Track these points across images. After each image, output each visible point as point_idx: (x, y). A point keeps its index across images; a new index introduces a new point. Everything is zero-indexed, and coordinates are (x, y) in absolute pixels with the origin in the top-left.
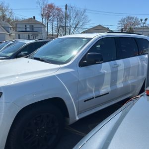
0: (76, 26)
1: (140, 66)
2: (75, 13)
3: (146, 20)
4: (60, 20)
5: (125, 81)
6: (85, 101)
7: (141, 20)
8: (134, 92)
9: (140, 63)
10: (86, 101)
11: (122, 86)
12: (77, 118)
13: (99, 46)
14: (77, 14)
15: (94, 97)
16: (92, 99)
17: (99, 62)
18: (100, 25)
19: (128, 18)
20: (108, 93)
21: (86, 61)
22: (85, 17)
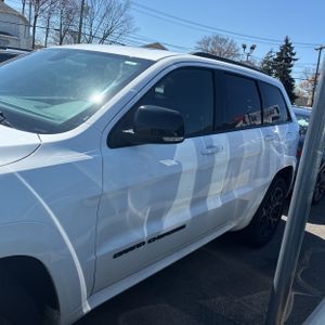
0: (105, 36)
1: (263, 154)
2: (104, 7)
3: (253, 48)
4: (68, 17)
5: (227, 193)
6: (115, 256)
7: (244, 47)
8: (241, 218)
9: (264, 147)
10: (120, 254)
11: (220, 204)
13: (160, 90)
14: (109, 10)
15: (145, 240)
16: (139, 246)
17: (172, 139)
19: (217, 38)
20: (183, 227)
21: (131, 131)
22: (128, 20)
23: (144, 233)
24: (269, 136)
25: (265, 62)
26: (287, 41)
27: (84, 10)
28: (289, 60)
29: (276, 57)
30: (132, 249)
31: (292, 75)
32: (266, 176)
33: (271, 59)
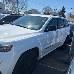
0: (22, 8)
2: (21, 1)
3: (56, 9)
6: (46, 49)
7: (54, 9)
12: (42, 57)
14: (23, 2)
18: (34, 9)
19: (47, 7)
20: (54, 45)
21: (47, 29)
22: (27, 4)
23: (49, 46)
24: (66, 29)
25: (58, 12)
26: (63, 7)
27: (18, 2)
28: (64, 12)
29: (61, 11)
30: (47, 48)
31: (65, 15)
32: (65, 36)
33: (60, 11)
